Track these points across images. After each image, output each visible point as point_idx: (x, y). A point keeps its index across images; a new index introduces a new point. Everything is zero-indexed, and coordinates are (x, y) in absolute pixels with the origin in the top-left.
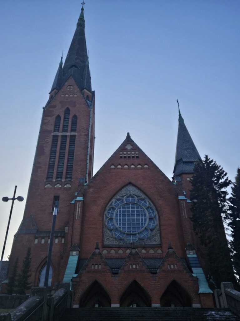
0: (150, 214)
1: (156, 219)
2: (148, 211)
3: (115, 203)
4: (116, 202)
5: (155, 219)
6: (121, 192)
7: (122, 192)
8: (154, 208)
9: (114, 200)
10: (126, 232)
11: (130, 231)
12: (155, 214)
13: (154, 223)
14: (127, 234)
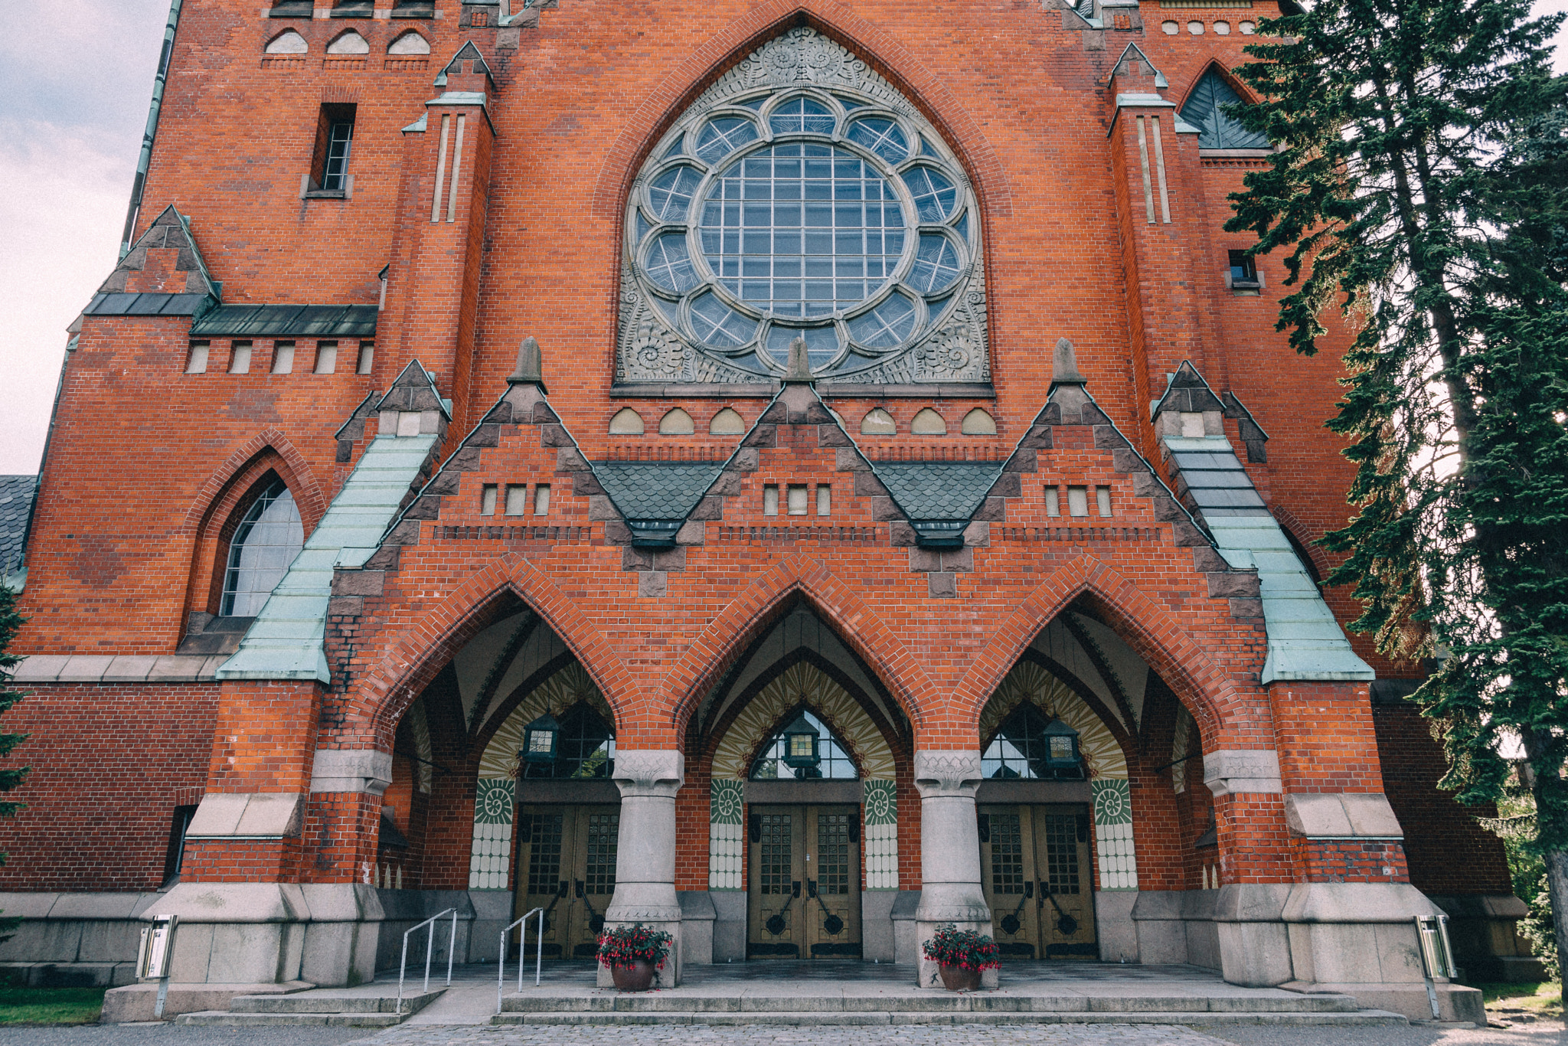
0: (929, 210)
1: (965, 235)
2: (914, 192)
3: (703, 140)
4: (706, 135)
5: (954, 235)
6: (739, 76)
7: (750, 74)
8: (954, 169)
9: (692, 122)
10: (770, 314)
11: (798, 309)
12: (957, 209)
13: (951, 259)
14: (774, 324)
